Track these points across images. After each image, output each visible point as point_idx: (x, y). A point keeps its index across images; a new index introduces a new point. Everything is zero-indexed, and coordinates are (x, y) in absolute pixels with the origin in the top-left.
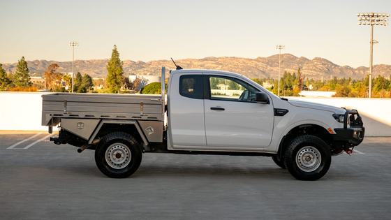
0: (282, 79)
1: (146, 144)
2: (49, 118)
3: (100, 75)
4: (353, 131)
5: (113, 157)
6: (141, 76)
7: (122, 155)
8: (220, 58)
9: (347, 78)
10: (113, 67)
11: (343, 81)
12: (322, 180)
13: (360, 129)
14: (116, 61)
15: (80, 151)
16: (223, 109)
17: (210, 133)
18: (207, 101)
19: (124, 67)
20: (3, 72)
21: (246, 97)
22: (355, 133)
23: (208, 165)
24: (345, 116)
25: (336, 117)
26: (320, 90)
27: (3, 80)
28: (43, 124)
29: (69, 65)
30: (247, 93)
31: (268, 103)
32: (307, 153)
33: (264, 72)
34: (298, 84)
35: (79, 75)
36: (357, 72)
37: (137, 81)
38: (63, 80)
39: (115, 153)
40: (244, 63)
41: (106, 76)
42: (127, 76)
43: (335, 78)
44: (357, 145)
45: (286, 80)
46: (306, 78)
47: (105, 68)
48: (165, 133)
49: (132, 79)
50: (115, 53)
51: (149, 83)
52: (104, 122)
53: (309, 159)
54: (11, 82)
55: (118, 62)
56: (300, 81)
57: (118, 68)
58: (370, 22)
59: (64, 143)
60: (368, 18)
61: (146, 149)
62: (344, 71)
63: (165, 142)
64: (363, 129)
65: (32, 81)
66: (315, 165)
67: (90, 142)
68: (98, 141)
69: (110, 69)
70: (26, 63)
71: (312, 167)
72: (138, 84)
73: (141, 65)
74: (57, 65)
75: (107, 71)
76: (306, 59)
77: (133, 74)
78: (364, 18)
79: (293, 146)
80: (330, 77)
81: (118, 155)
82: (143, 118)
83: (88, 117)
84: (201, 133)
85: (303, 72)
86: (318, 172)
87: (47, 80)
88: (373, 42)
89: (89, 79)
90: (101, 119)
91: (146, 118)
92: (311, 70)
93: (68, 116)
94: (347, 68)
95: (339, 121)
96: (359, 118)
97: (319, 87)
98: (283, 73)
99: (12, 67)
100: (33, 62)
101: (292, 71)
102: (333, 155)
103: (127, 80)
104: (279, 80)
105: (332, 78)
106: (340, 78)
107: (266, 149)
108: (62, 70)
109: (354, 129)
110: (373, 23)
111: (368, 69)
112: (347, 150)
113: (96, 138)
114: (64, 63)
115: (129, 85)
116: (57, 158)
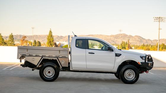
0: (121, 44)
1: (61, 67)
2: (20, 56)
3: (44, 42)
4: (148, 63)
5: (47, 73)
6: (61, 42)
7: (51, 72)
8: (95, 35)
9: (149, 44)
10: (49, 38)
11: (147, 45)
12: (135, 84)
13: (152, 63)
14: (51, 35)
15: (33, 70)
16: (94, 53)
17: (88, 63)
18: (87, 50)
19: (54, 38)
20: (3, 39)
21: (104, 49)
22: (149, 64)
23: (87, 77)
24: (145, 57)
25: (142, 57)
26: (138, 49)
27: (3, 43)
28: (18, 58)
29: (31, 37)
30: (104, 47)
31: (113, 51)
32: (129, 72)
33: (113, 41)
34: (128, 46)
35: (35, 41)
36: (153, 42)
37: (60, 44)
38: (28, 43)
39: (48, 71)
40: (105, 37)
41: (46, 42)
42: (55, 42)
43: (144, 44)
44: (150, 69)
45: (123, 45)
46: (131, 44)
47: (46, 38)
48: (69, 63)
49: (57, 43)
50: (51, 32)
51: (65, 45)
52: (43, 58)
53: (130, 75)
54: (6, 44)
55: (52, 36)
56: (129, 45)
57: (52, 38)
58: (158, 21)
59: (26, 66)
60: (158, 19)
61: (61, 70)
62: (148, 41)
63: (69, 67)
64: (153, 63)
65: (15, 43)
66: (132, 78)
67: (37, 66)
68: (41, 66)
69: (48, 39)
70: (13, 36)
71: (131, 78)
72: (60, 45)
73: (61, 37)
74: (26, 37)
75: (47, 40)
76: (131, 36)
77: (58, 41)
78: (156, 19)
79: (123, 69)
80: (141, 44)
81: (49, 72)
82: (60, 56)
83: (36, 56)
84: (84, 63)
85: (130, 41)
86: (134, 80)
87: (21, 43)
88: (159, 29)
89: (40, 43)
90: (42, 57)
91: (61, 56)
92: (134, 40)
93: (28, 55)
94: (149, 40)
95: (143, 59)
96: (151, 58)
97: (137, 48)
98: (122, 42)
99: (7, 37)
100: (16, 36)
101: (125, 41)
102: (140, 73)
103: (55, 44)
104: (120, 44)
105: (142, 44)
106: (146, 44)
107: (111, 70)
108: (28, 39)
109: (149, 63)
110: (160, 21)
111: (158, 40)
112: (146, 72)
113: (40, 65)
114: (29, 36)
115: (56, 46)
116: (23, 73)
